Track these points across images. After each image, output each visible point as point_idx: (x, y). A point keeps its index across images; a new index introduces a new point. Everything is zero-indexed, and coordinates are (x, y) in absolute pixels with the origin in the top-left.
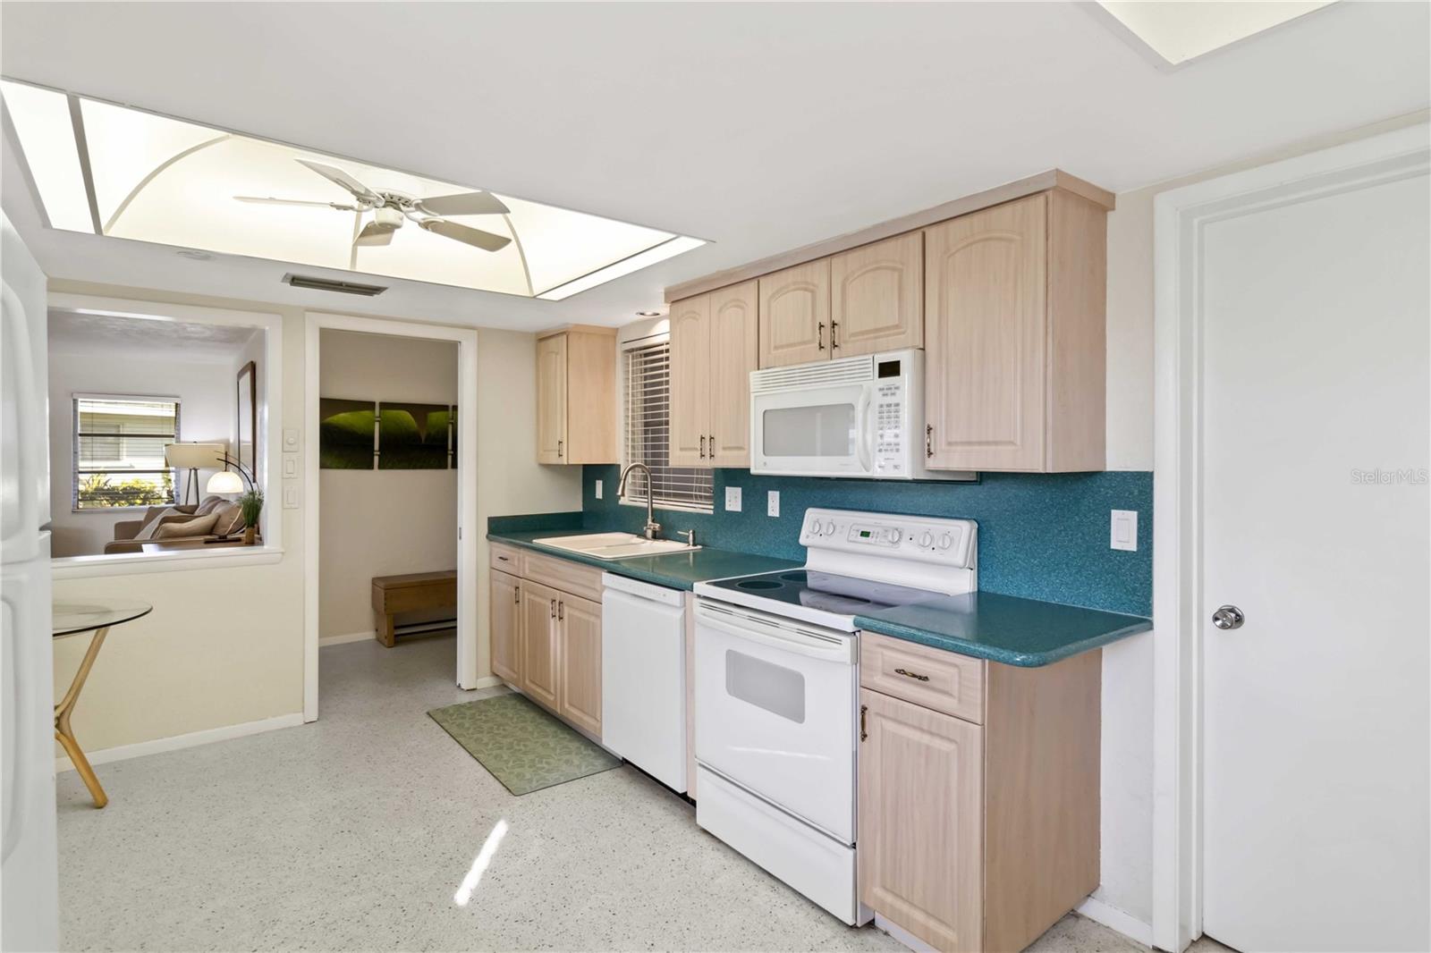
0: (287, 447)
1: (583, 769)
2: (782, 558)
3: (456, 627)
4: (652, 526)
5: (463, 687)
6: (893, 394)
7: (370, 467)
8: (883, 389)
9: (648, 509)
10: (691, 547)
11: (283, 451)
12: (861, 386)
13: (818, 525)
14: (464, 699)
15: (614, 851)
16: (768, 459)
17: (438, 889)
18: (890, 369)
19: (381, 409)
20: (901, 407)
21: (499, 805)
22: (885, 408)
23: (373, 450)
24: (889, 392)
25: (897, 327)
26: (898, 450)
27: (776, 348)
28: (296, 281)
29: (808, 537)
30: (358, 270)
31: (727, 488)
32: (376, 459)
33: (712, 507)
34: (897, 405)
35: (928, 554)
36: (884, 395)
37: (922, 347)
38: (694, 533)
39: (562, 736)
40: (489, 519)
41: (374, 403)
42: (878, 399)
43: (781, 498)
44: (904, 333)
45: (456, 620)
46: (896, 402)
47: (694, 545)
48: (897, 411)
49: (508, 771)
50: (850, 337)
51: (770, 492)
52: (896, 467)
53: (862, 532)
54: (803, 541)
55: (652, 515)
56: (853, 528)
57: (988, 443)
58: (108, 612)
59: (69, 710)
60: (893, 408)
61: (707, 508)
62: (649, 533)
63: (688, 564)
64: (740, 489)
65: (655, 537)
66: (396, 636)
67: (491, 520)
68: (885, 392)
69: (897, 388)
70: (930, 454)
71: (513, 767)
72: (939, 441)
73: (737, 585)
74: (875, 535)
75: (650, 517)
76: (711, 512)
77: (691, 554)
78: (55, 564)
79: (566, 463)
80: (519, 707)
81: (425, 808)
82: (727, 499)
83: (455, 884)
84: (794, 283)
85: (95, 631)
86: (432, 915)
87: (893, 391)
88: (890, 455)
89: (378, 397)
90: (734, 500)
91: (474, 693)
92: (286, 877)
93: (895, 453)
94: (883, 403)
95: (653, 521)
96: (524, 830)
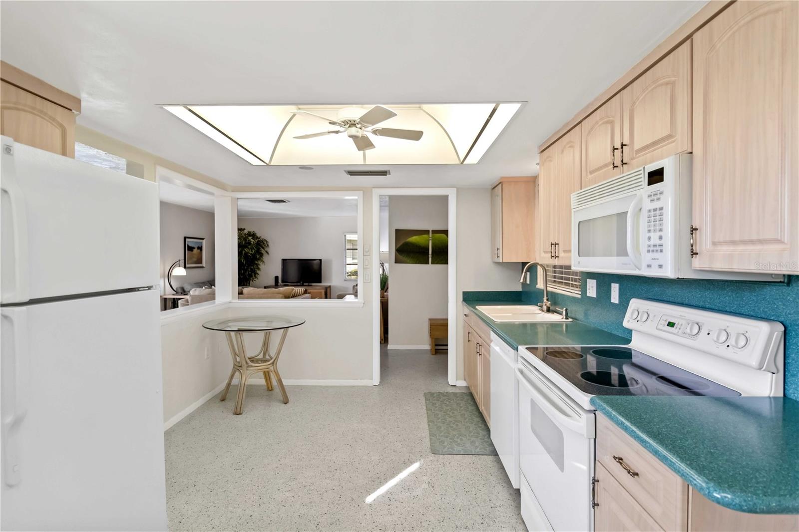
0: (365, 254)
1: (478, 450)
2: (620, 335)
3: (447, 349)
4: (546, 303)
5: (449, 383)
6: (658, 199)
7: (427, 263)
8: (651, 196)
9: (544, 290)
10: (564, 320)
11: (364, 255)
12: (636, 194)
13: (637, 312)
14: (450, 390)
15: (460, 510)
16: (582, 259)
17: (361, 493)
18: (656, 176)
19: (432, 234)
20: (664, 211)
21: (421, 456)
22: (652, 213)
23: (428, 255)
24: (655, 198)
25: (669, 137)
26: (661, 251)
27: (591, 173)
28: (352, 173)
29: (629, 321)
30: (367, 163)
31: (588, 280)
32: (430, 259)
33: (580, 293)
34: (661, 209)
35: (722, 351)
36: (651, 201)
37: (690, 151)
38: (566, 310)
39: (480, 425)
40: (463, 292)
41: (429, 231)
42: (648, 205)
43: (620, 289)
44: (674, 142)
45: (447, 345)
46: (661, 206)
47: (567, 318)
48: (661, 215)
49: (468, 438)
50: (636, 154)
51: (613, 284)
52: (660, 266)
53: (669, 323)
54: (626, 324)
55: (547, 296)
56: (663, 318)
57: (752, 242)
58: (290, 322)
59: (276, 361)
60: (658, 212)
61: (575, 293)
62: (545, 308)
63: (562, 331)
64: (595, 281)
65: (548, 310)
66: (436, 349)
67: (465, 293)
68: (653, 197)
69: (661, 193)
70: (694, 254)
71: (472, 436)
72: (704, 242)
73: (591, 351)
74: (679, 327)
75: (545, 297)
76: (579, 296)
77: (564, 325)
78: (239, 301)
79: (501, 261)
80: (469, 402)
81: (387, 445)
82: (588, 288)
83: (369, 493)
84: (601, 119)
85: (283, 329)
86: (349, 506)
87: (658, 196)
88: (656, 255)
89: (431, 228)
90: (592, 289)
91: (454, 388)
92: (314, 459)
93: (660, 253)
94: (650, 208)
95: (548, 300)
96: (423, 476)
